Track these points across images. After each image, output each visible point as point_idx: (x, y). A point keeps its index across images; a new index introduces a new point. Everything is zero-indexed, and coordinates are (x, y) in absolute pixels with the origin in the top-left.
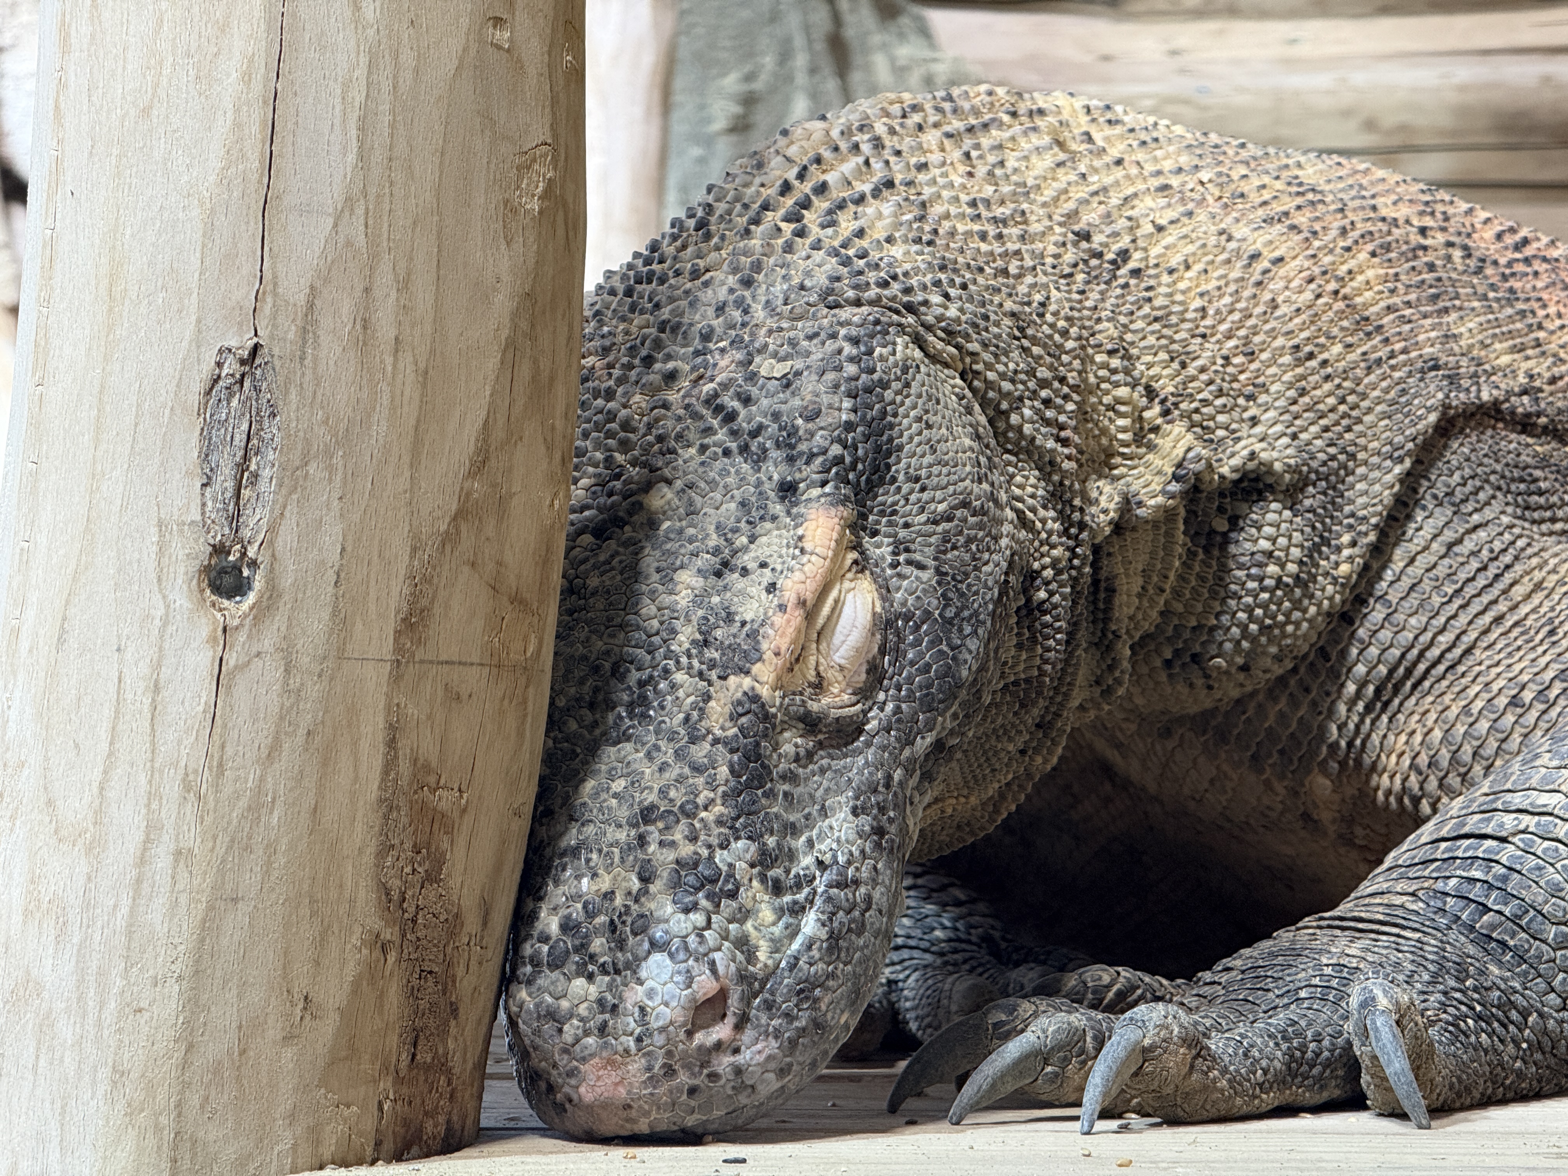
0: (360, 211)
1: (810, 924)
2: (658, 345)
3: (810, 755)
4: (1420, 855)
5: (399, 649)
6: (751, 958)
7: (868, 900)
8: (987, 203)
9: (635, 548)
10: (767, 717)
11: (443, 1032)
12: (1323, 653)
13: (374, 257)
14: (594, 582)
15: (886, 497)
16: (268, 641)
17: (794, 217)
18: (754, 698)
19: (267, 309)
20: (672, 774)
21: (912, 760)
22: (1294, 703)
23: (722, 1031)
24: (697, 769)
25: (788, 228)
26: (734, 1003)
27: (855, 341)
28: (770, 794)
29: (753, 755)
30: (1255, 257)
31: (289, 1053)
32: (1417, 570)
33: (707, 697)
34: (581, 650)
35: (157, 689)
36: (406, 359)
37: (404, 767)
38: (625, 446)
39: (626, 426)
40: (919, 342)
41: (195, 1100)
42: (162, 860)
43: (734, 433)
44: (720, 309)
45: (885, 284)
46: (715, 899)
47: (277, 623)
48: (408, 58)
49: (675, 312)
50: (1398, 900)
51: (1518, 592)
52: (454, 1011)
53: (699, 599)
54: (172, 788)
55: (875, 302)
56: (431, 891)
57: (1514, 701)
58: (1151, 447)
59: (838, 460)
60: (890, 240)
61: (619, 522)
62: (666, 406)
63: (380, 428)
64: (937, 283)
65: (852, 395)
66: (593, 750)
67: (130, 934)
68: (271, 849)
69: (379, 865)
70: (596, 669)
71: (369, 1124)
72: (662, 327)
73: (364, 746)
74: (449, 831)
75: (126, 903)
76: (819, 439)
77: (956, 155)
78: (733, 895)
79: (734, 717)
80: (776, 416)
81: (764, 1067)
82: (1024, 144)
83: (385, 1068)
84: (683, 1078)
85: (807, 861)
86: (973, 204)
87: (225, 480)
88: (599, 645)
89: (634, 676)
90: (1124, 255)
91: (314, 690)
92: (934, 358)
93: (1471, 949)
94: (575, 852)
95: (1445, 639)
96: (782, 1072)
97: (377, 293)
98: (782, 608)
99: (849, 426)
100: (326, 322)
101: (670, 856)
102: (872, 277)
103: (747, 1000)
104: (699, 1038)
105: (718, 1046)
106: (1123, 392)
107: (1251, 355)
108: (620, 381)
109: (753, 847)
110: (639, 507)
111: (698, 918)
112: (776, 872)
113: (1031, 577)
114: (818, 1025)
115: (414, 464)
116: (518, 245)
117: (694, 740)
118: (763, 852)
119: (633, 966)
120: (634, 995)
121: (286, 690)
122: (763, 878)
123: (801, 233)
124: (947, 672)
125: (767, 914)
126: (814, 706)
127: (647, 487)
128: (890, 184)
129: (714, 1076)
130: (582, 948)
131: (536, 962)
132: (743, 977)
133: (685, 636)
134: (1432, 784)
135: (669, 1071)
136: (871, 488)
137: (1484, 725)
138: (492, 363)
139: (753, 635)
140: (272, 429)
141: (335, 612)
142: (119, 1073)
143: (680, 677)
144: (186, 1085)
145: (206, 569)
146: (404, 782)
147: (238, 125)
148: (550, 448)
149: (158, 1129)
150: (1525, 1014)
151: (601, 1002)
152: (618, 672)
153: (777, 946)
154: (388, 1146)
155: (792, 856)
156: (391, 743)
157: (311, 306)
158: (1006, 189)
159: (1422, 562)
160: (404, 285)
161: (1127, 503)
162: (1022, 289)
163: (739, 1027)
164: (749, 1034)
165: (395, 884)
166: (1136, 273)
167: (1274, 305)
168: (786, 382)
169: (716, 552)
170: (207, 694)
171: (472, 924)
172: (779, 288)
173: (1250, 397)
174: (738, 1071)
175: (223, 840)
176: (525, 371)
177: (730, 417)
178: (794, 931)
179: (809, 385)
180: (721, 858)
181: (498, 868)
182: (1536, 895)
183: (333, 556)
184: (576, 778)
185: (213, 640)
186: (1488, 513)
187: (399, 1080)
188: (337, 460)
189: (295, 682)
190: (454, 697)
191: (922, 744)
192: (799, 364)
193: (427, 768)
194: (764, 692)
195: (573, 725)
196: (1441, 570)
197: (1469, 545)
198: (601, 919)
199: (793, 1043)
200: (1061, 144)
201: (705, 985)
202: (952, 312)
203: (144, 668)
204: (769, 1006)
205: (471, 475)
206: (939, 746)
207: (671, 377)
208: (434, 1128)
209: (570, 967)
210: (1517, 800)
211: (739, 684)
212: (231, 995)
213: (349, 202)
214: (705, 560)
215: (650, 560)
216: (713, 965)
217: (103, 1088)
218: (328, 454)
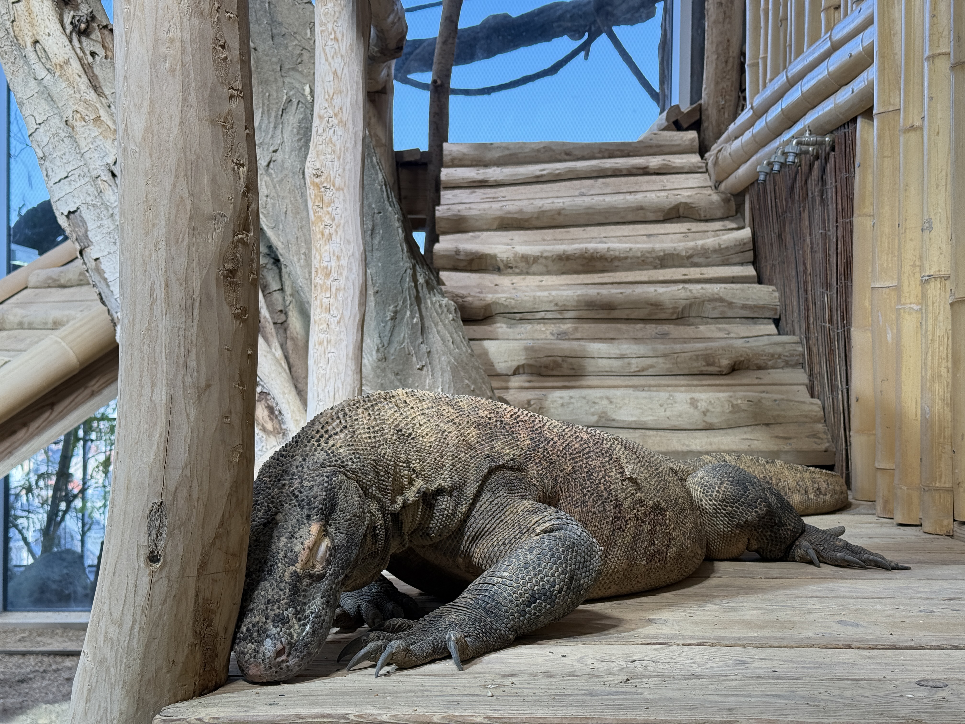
0: (189, 467)
1: (308, 628)
2: (282, 476)
3: (311, 584)
4: (475, 587)
5: (198, 573)
6: (292, 638)
7: (324, 620)
8: (373, 427)
9: (272, 529)
10: (299, 577)
11: (213, 661)
12: (460, 530)
13: (192, 478)
14: (262, 539)
15: (334, 516)
16: (164, 574)
17: (318, 441)
18: (295, 572)
19: (164, 493)
20: (275, 591)
21: (338, 582)
22: (453, 541)
23: (283, 657)
24: (281, 590)
25: (316, 444)
26: (287, 650)
27: (328, 477)
28: (299, 596)
29: (295, 586)
30: (444, 431)
31: (168, 675)
32: (482, 509)
33: (285, 571)
34: (257, 556)
35: (136, 587)
36: (201, 503)
37: (201, 601)
38: (272, 502)
39: (273, 497)
40: (345, 474)
41: (144, 689)
42: (136, 630)
43: (297, 501)
44: (297, 467)
45: (336, 461)
46: (283, 624)
47: (167, 569)
48: (202, 430)
49: (287, 468)
50: (468, 600)
51: (507, 513)
52: (217, 656)
53: (286, 545)
54: (139, 612)
55: (334, 466)
56: (209, 629)
57: (504, 543)
58: (413, 485)
59: (321, 509)
60: (341, 447)
61: (269, 522)
62: (282, 492)
63: (194, 520)
64: (351, 459)
65: (326, 491)
66: (258, 583)
67: (128, 647)
68: (164, 625)
69: (193, 626)
70: (260, 562)
71: (192, 689)
72: (283, 471)
73: (189, 597)
74: (214, 614)
75: (127, 640)
76: (316, 504)
77: (366, 414)
78: (288, 623)
79: (291, 577)
80: (307, 497)
81: (294, 665)
82: (387, 407)
83: (196, 674)
84: (274, 669)
85: (308, 612)
86: (369, 428)
87: (154, 534)
88: (261, 556)
89: (269, 563)
90: (410, 434)
91: (176, 586)
92: (349, 478)
93: (484, 614)
94: (251, 610)
95: (488, 526)
96: (299, 666)
97: (193, 487)
98: (304, 549)
99: (324, 500)
100: (180, 495)
101: (273, 613)
102: (334, 459)
103: (290, 649)
104: (278, 659)
105: (283, 661)
106: (406, 472)
107: (442, 457)
108: (273, 485)
109: (294, 610)
110: (274, 519)
111: (278, 629)
112: (300, 616)
113: (375, 527)
114: (309, 653)
115: (203, 527)
116: (232, 470)
117: (281, 582)
118: (296, 611)
119: (262, 641)
120: (262, 649)
121: (168, 586)
122: (296, 618)
123: (319, 445)
124: (348, 559)
125: (297, 627)
126: (312, 572)
127: (276, 514)
128: (345, 427)
129: (281, 668)
130: (251, 636)
131: (240, 639)
132: (289, 643)
133: (281, 554)
134: (485, 562)
135: (270, 668)
136: (330, 514)
137: (496, 549)
138: (225, 500)
139: (296, 556)
140: (166, 522)
141: (181, 566)
142: (125, 683)
143: (279, 565)
144: (141, 686)
145: (149, 557)
146: (200, 605)
147: (158, 448)
148: (242, 516)
149: (134, 697)
150: (496, 630)
151: (255, 650)
152: (265, 563)
153: (299, 634)
154: (197, 692)
155: (304, 611)
156: (197, 596)
157: (176, 491)
158: (379, 422)
159: (484, 506)
160: (200, 484)
161: (405, 502)
162: (379, 450)
163: (288, 656)
164: (291, 657)
165: (198, 630)
166: (413, 438)
167: (448, 444)
168: (310, 488)
169: (290, 532)
170: (148, 588)
171: (221, 634)
172: (311, 462)
173: (441, 468)
174: (288, 667)
175: (151, 624)
176: (234, 500)
177: (297, 497)
178: (303, 630)
179: (315, 489)
180: (286, 613)
181: (229, 618)
182: (501, 599)
183: (181, 553)
184: (253, 590)
185: (150, 575)
186: (501, 493)
187: (200, 676)
188: (182, 529)
189: (170, 584)
190: (215, 581)
191: (340, 578)
192: (314, 483)
193: (207, 600)
194: (298, 570)
195: (254, 576)
196: (488, 509)
197: (495, 502)
198: (256, 628)
199: (302, 658)
200: (397, 406)
201: (279, 646)
202: (354, 466)
203: (133, 581)
204: (296, 650)
205: (219, 528)
206: (346, 576)
207: (284, 485)
208: (212, 684)
209: (248, 641)
210: (498, 574)
211: (292, 568)
212: (153, 662)
213: (186, 465)
214: (288, 535)
215: (275, 534)
216: (281, 642)
217: (121, 686)
218: (180, 527)
